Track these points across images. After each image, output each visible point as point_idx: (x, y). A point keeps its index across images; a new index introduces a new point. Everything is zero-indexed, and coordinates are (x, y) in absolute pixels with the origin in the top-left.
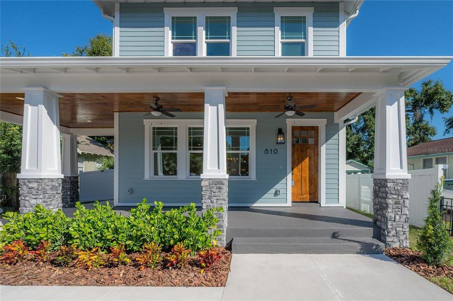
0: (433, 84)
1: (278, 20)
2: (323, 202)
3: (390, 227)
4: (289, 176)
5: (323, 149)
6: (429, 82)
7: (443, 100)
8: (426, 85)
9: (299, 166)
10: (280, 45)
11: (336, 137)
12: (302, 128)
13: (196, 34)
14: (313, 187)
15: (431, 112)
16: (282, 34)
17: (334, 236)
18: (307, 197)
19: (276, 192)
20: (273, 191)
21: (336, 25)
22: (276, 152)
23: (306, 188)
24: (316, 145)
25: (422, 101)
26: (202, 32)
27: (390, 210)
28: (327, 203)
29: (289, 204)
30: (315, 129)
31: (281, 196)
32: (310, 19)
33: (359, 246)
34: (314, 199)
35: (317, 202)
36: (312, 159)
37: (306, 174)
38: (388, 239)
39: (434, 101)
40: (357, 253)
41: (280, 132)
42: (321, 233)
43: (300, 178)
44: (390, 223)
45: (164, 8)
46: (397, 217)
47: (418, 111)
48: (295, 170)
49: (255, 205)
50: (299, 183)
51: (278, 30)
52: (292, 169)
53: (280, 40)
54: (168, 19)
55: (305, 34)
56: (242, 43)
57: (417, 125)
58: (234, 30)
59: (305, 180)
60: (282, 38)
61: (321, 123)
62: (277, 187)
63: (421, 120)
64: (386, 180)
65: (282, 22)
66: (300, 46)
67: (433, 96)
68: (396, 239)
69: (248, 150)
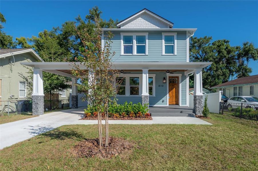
0: (249, 44)
1: (163, 37)
2: (180, 105)
3: (197, 109)
4: (168, 95)
5: (180, 85)
6: (247, 43)
7: (253, 54)
8: (245, 45)
9: (172, 91)
10: (164, 46)
11: (185, 80)
12: (173, 77)
13: (132, 42)
14: (177, 99)
15: (247, 60)
16: (165, 42)
17: (181, 112)
18: (174, 103)
19: (163, 101)
20: (161, 100)
21: (185, 39)
22: (163, 86)
23: (174, 100)
24: (178, 83)
25: (242, 54)
26: (135, 41)
27: (197, 105)
28: (182, 105)
29: (168, 105)
30: (178, 77)
31: (165, 102)
32: (175, 37)
33: (188, 115)
34: (177, 103)
35: (178, 105)
36: (177, 88)
37: (174, 94)
38: (197, 113)
39: (249, 54)
40: (187, 116)
41: (164, 79)
42: (177, 112)
43: (172, 96)
44: (197, 108)
45: (121, 33)
46: (199, 107)
47: (241, 59)
48: (170, 92)
49: (154, 106)
50: (172, 98)
51: (163, 41)
52: (169, 92)
53: (164, 44)
54: (122, 37)
55: (174, 42)
56: (150, 49)
57: (240, 67)
58: (147, 41)
59: (174, 97)
60: (165, 44)
61: (180, 75)
62: (163, 99)
63: (243, 64)
64: (196, 96)
65: (165, 38)
66: (172, 46)
67: (248, 52)
68: (199, 113)
69: (152, 85)
